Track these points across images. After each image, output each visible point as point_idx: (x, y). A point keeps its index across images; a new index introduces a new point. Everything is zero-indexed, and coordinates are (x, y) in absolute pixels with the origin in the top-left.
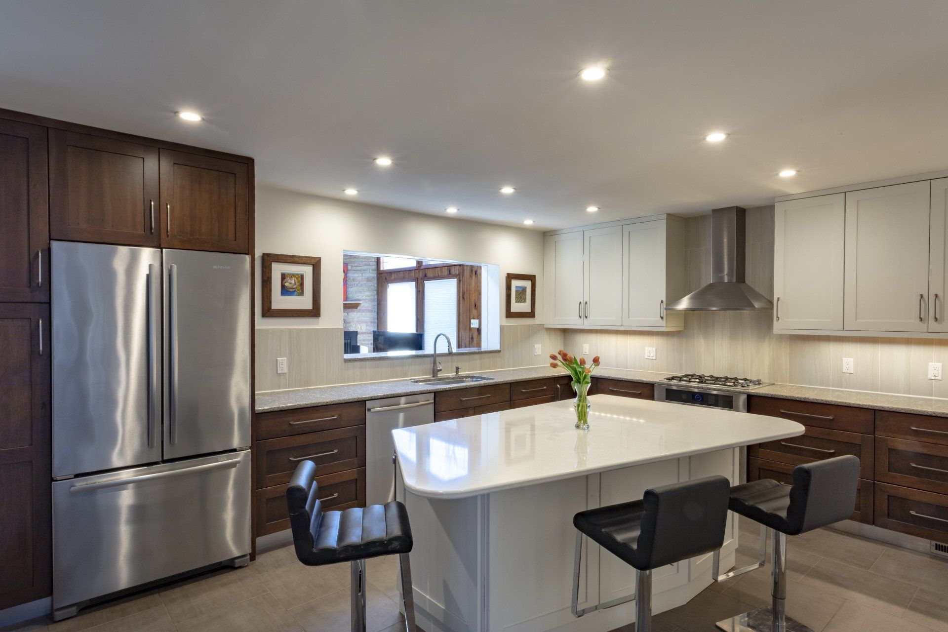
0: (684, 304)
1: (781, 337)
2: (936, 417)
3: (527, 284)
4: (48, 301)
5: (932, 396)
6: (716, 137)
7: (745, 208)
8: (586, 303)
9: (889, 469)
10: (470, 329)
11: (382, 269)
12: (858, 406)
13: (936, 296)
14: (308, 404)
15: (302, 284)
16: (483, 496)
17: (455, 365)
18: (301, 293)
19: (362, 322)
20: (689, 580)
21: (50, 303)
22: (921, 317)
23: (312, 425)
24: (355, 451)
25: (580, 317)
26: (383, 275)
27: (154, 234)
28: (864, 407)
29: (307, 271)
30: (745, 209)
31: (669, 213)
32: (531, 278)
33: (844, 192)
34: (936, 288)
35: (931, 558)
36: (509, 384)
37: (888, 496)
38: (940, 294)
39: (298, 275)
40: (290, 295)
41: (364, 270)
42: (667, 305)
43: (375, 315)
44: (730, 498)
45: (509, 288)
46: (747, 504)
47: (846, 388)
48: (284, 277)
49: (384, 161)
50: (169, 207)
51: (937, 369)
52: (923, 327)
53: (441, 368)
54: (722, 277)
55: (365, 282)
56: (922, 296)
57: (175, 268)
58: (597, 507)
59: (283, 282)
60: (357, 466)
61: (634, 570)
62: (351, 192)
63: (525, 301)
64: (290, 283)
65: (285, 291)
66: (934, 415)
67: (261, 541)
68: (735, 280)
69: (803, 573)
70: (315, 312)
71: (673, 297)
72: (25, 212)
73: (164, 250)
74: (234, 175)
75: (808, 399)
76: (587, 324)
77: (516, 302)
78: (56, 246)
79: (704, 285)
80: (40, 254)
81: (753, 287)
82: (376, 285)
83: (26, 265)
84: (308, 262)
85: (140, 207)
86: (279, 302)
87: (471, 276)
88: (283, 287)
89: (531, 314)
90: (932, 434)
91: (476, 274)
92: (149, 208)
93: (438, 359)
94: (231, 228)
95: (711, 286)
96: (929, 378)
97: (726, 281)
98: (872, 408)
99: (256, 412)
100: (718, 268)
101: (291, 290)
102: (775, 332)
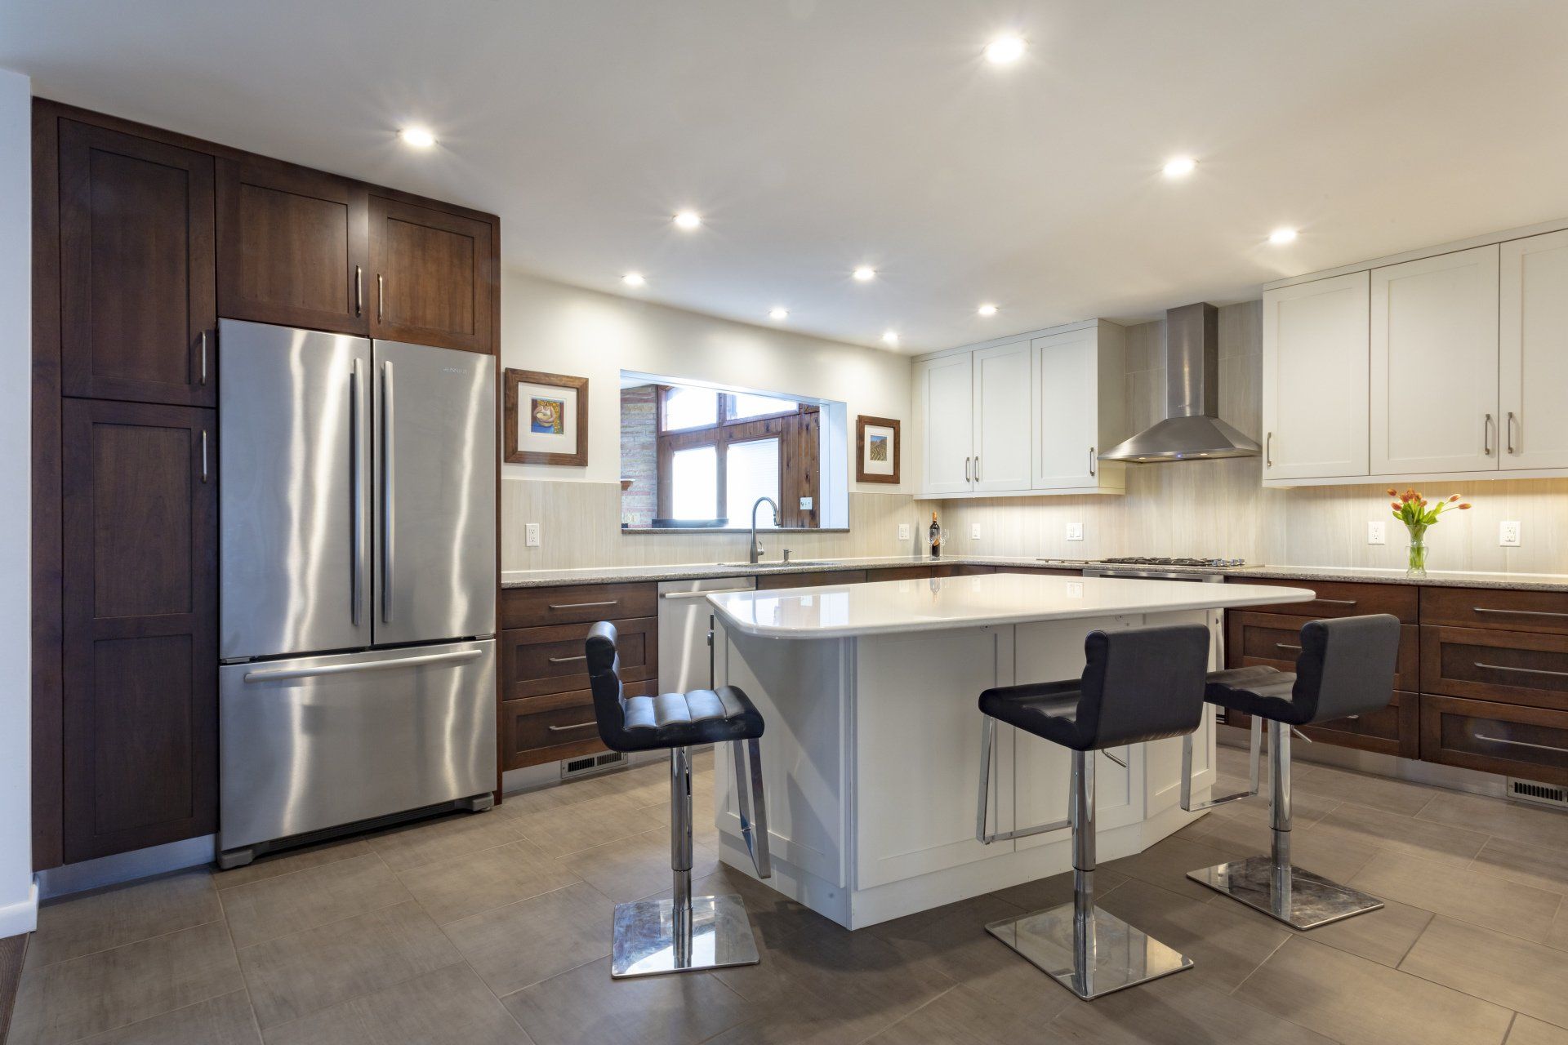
0: (1125, 449)
1: (1274, 492)
2: (1513, 590)
3: (888, 433)
4: (214, 405)
5: (1505, 571)
6: (1179, 167)
7: (1217, 306)
8: (977, 459)
9: (1442, 673)
10: (800, 512)
11: (664, 430)
12: (1393, 582)
13: (1511, 415)
14: (575, 581)
15: (561, 417)
16: (847, 639)
17: (783, 547)
18: (561, 430)
19: (635, 510)
20: (1145, 817)
21: (217, 408)
22: (1488, 447)
23: (581, 611)
24: (642, 655)
25: (968, 480)
26: (666, 438)
27: (362, 316)
28: (1404, 583)
29: (569, 397)
30: (1217, 309)
31: (1102, 316)
32: (894, 425)
33: (1369, 270)
34: (1510, 404)
35: (1508, 804)
36: (865, 572)
37: (1442, 713)
38: (1517, 414)
39: (555, 402)
40: (544, 432)
41: (637, 433)
42: (1100, 453)
43: (654, 499)
44: (1207, 684)
45: (860, 437)
46: (1231, 689)
47: (1374, 567)
48: (535, 404)
49: (688, 220)
50: (381, 279)
51: (1513, 530)
52: (1491, 462)
53: (762, 550)
54: (1183, 410)
55: (638, 450)
56: (1488, 417)
57: (389, 365)
58: (1011, 684)
59: (535, 412)
60: (645, 677)
61: (1069, 750)
62: (634, 281)
63: (885, 459)
64: (544, 414)
65: (537, 426)
66: (1509, 587)
67: (511, 778)
68: (1201, 412)
69: (1314, 819)
70: (579, 459)
71: (1108, 441)
72: (183, 276)
73: (374, 340)
74: (470, 239)
75: (1317, 576)
76: (979, 491)
77: (872, 459)
78: (225, 324)
79: (1155, 422)
80: (204, 337)
81: (1230, 423)
82: (655, 455)
83: (184, 352)
84: (571, 384)
85: (342, 277)
86: (529, 440)
87: (799, 433)
88: (534, 419)
89: (894, 479)
90: (1508, 616)
91: (807, 429)
92: (354, 277)
93: (759, 537)
94: (468, 316)
95: (1165, 424)
96: (1501, 544)
97: (1188, 414)
98: (1415, 584)
99: (503, 587)
100: (1176, 397)
101: (546, 425)
102: (1265, 484)
